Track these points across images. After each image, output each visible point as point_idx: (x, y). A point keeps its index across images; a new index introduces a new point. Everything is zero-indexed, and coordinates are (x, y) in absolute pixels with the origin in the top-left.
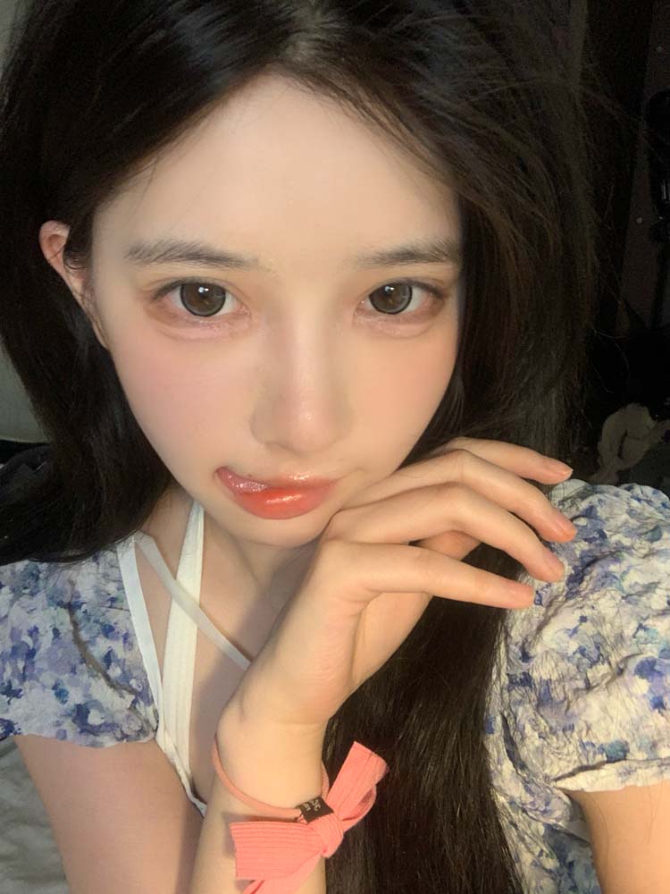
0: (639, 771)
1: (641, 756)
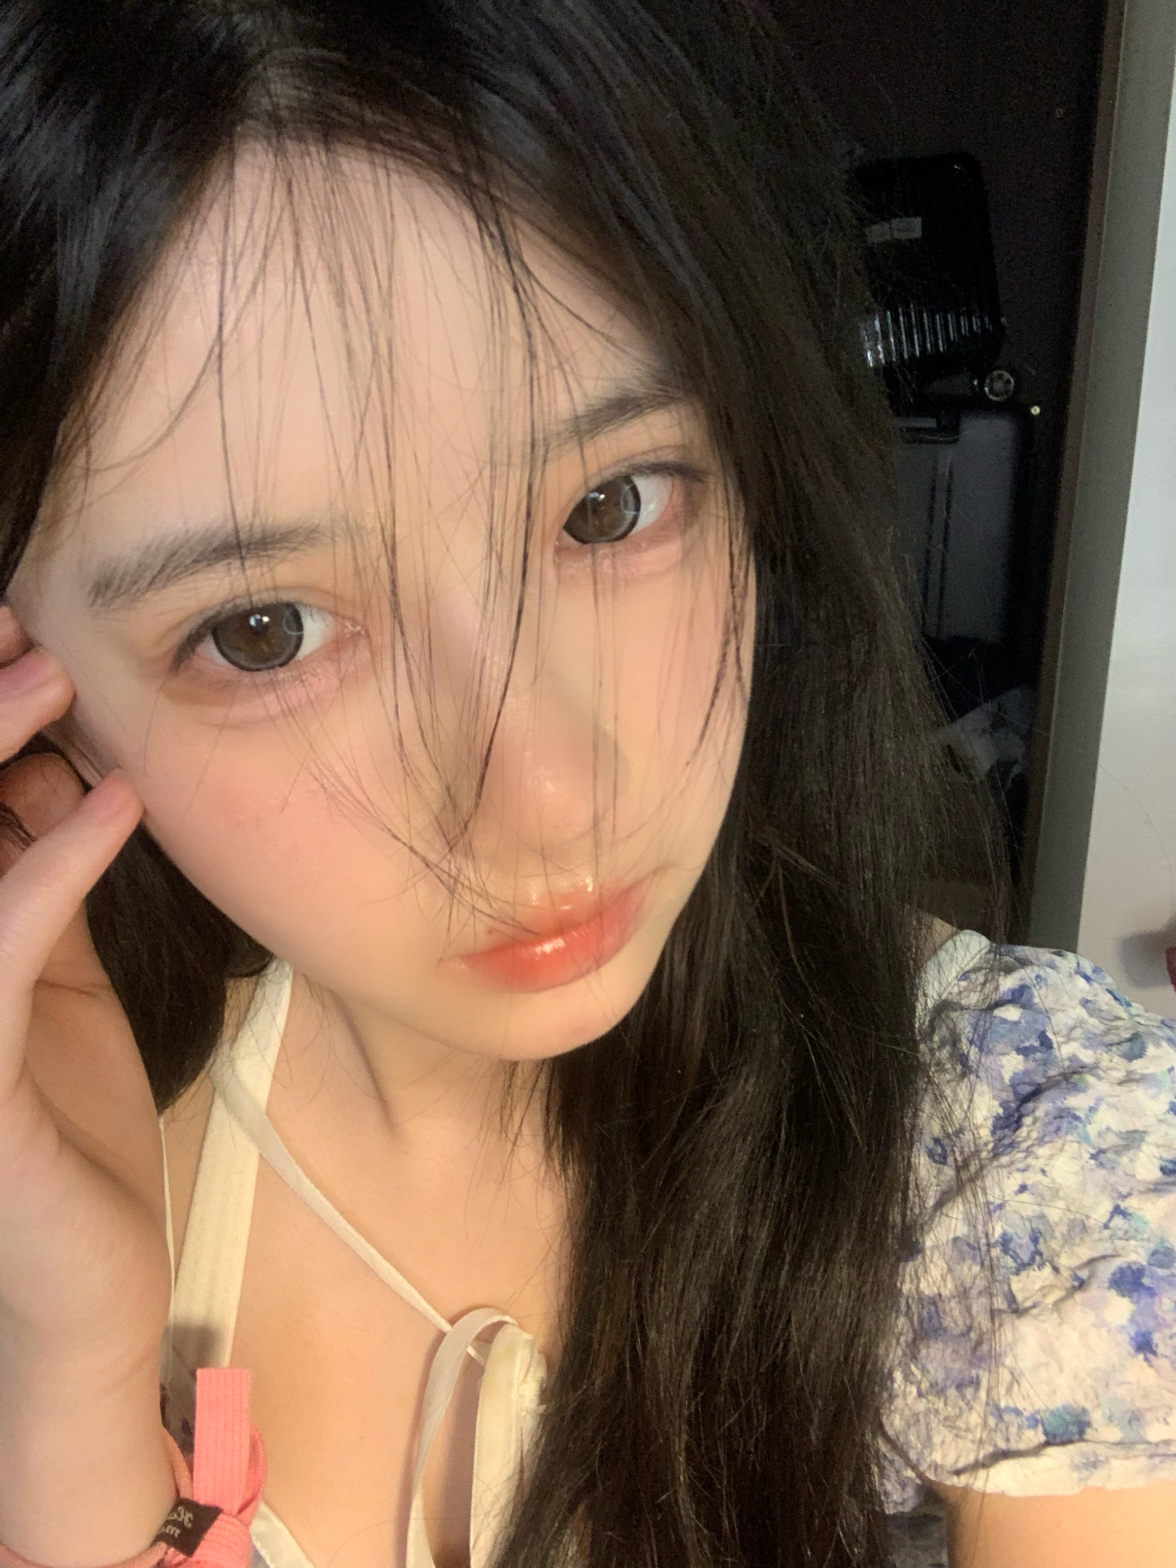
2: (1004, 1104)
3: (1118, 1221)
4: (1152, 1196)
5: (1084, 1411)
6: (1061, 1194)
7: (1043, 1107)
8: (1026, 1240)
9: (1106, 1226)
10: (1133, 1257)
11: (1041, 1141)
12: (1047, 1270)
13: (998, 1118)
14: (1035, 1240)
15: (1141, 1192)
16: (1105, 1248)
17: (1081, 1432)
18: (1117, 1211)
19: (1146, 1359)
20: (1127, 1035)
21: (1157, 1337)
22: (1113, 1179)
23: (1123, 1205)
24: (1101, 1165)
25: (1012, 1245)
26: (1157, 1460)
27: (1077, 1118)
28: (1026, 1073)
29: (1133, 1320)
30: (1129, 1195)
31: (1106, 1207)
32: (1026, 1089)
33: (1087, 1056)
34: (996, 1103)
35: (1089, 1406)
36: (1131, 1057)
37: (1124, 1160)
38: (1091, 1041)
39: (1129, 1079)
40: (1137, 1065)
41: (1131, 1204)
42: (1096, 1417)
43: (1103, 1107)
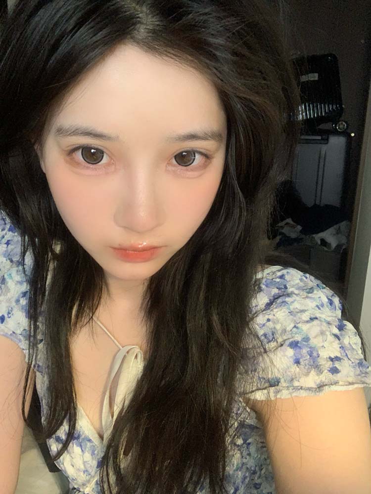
0: (283, 391)
1: (284, 385)
2: (270, 300)
3: (294, 329)
4: (306, 324)
5: (280, 378)
6: (280, 322)
7: (280, 300)
8: (271, 335)
9: (291, 331)
10: (296, 338)
11: (276, 308)
12: (275, 343)
13: (268, 303)
14: (273, 335)
15: (302, 322)
16: (290, 336)
17: (278, 384)
18: (295, 327)
19: (297, 365)
20: (310, 288)
21: (301, 360)
22: (295, 318)
23: (297, 325)
24: (292, 315)
25: (267, 336)
26: (294, 390)
27: (287, 303)
28: (278, 293)
29: (294, 354)
30: (299, 323)
31: (292, 325)
32: (276, 297)
33: (296, 292)
34: (268, 299)
35: (281, 377)
36: (309, 293)
37: (299, 314)
38: (299, 288)
39: (307, 297)
40: (310, 295)
41: (299, 325)
42: (282, 380)
43: (296, 302)
